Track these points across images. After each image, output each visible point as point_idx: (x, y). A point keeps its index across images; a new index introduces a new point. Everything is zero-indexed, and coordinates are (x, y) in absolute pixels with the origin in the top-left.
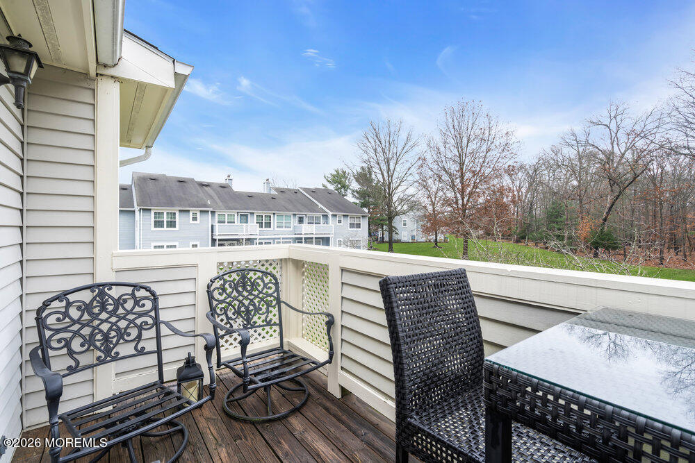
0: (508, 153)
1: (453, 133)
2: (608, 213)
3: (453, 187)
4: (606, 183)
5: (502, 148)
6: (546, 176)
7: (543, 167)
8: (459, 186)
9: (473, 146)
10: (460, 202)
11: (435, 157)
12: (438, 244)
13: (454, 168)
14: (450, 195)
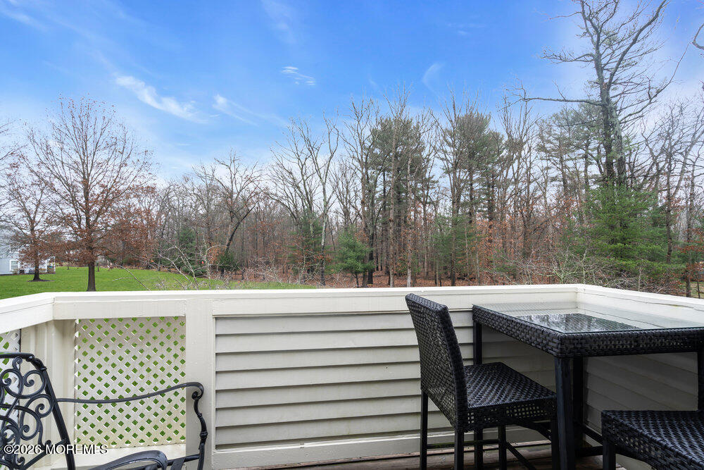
0: (146, 173)
1: (72, 132)
2: (230, 240)
3: (74, 201)
4: (227, 213)
5: (140, 166)
6: (175, 201)
7: (173, 193)
8: (82, 201)
9: (101, 156)
10: (84, 222)
11: (42, 157)
12: (41, 277)
13: (74, 177)
14: (69, 210)
